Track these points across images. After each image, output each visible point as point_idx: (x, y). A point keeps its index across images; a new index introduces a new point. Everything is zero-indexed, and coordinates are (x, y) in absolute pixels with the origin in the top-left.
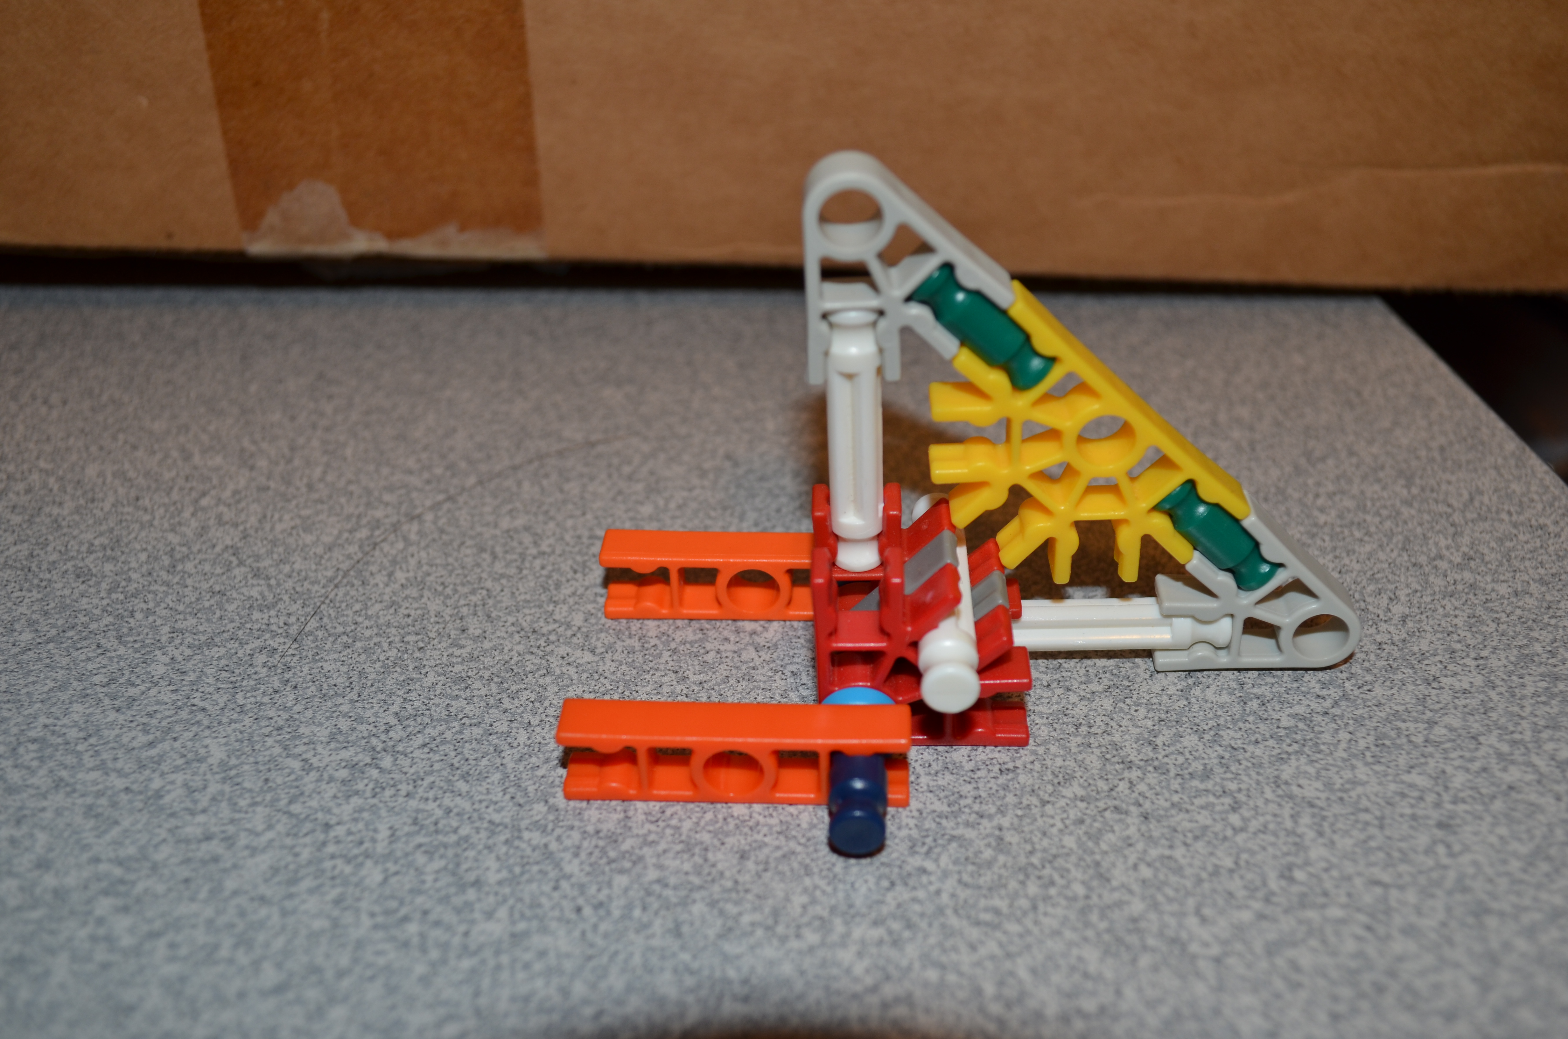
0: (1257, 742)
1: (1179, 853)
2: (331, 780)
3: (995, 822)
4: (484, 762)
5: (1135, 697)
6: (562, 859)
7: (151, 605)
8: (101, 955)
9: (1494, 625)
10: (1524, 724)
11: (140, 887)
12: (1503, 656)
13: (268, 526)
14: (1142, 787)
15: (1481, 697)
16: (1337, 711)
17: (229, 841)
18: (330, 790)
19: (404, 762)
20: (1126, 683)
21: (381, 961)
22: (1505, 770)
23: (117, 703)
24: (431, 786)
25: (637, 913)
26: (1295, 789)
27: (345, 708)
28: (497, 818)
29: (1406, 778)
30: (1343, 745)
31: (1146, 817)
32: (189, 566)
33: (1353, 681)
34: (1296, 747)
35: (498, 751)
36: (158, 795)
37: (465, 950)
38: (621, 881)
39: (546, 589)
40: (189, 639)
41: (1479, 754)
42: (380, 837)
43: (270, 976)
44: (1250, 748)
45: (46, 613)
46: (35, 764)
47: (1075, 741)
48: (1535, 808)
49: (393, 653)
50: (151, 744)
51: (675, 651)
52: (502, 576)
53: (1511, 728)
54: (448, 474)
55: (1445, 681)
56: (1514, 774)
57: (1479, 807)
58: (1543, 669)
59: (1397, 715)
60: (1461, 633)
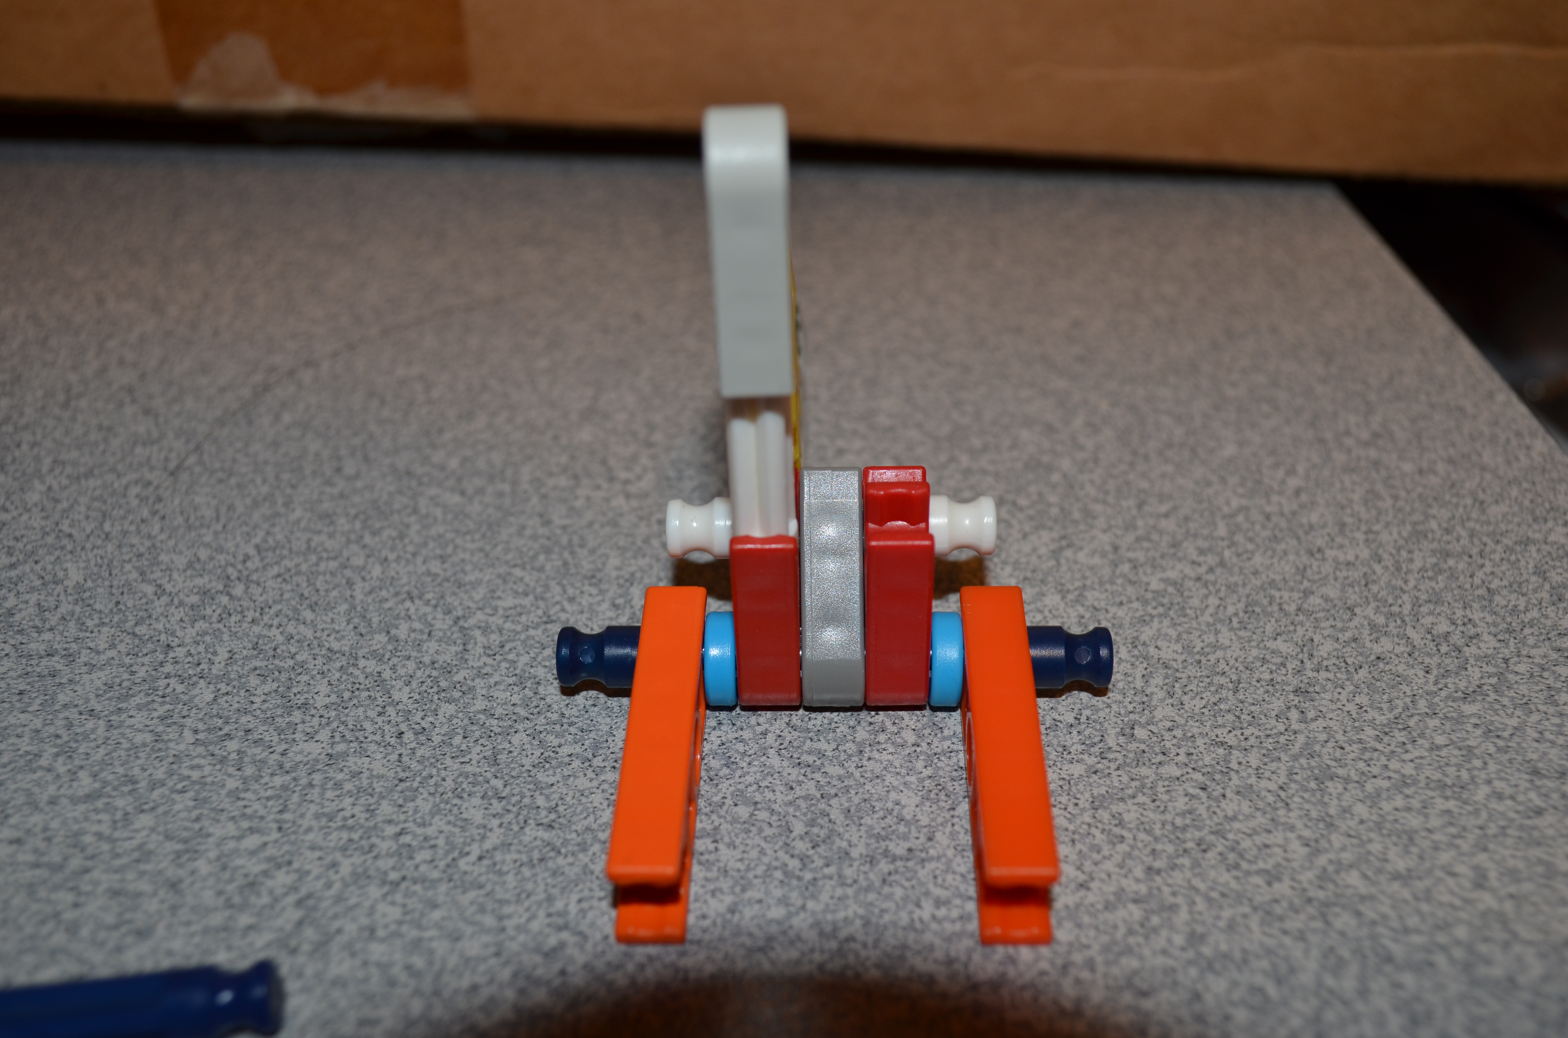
0: (1121, 603)
2: (181, 604)
4: (334, 593)
5: (1003, 555)
6: (393, 687)
9: (1391, 502)
10: (1405, 597)
12: (1395, 531)
15: (1365, 569)
16: (1211, 577)
17: (70, 658)
18: (178, 614)
19: (255, 590)
21: (195, 775)
25: (458, 740)
26: (1152, 650)
27: (208, 539)
28: (336, 646)
29: (1271, 644)
30: (1211, 610)
32: (83, 403)
33: (1233, 549)
34: (1161, 610)
35: (350, 583)
37: (280, 768)
38: (447, 709)
39: (427, 435)
40: (69, 470)
41: (1352, 624)
43: (84, 784)
44: (1113, 610)
48: (1400, 679)
49: (265, 490)
51: (544, 495)
52: (387, 420)
53: (1390, 601)
55: (1329, 553)
56: (1386, 645)
57: (1342, 676)
58: (1435, 545)
59: (1272, 583)
60: (1356, 507)
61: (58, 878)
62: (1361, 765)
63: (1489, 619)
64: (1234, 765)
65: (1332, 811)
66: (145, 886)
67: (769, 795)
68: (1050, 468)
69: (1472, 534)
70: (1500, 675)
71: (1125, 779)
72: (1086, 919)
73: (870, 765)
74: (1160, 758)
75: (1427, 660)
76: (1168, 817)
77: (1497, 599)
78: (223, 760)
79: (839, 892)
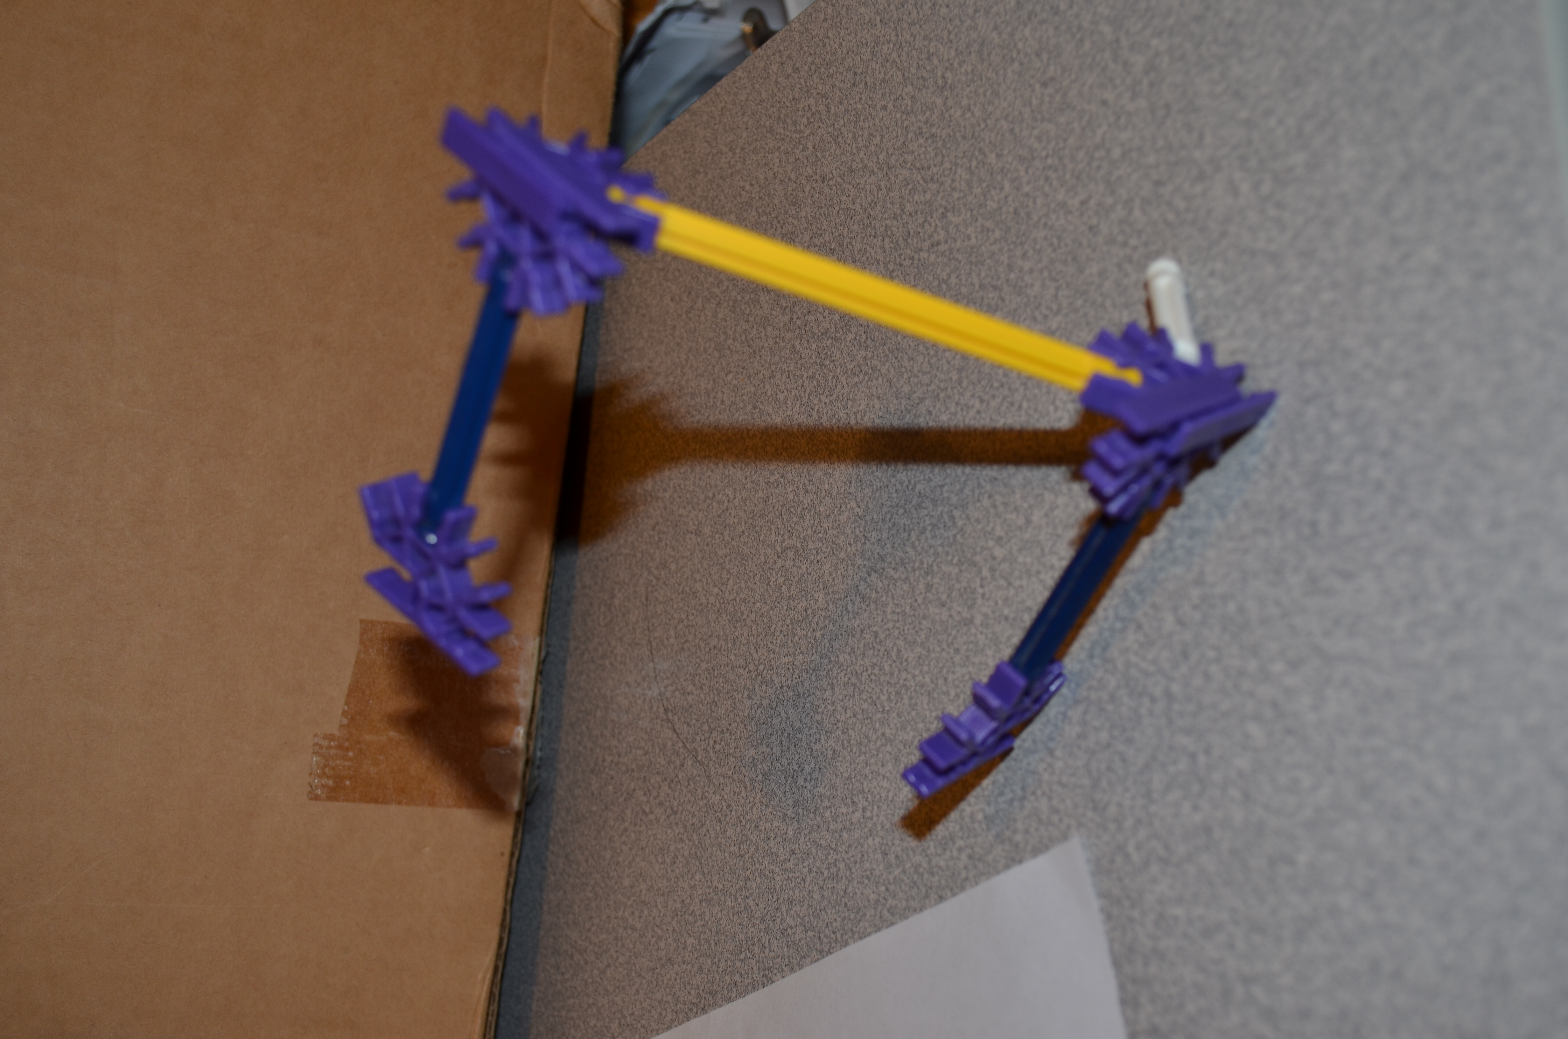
2: (766, 692)
3: (805, 379)
4: (765, 620)
6: (801, 574)
7: (690, 816)
8: (816, 774)
9: (758, 142)
10: (793, 136)
11: (795, 767)
12: (769, 141)
13: (662, 769)
14: (799, 313)
15: (782, 154)
16: (781, 222)
17: (783, 731)
18: (769, 691)
19: (762, 659)
20: (763, 320)
21: (827, 645)
22: (808, 149)
23: (728, 813)
24: (772, 643)
25: (821, 535)
27: (740, 695)
28: (785, 608)
29: (807, 194)
35: (762, 615)
37: (827, 609)
38: (811, 545)
39: (702, 610)
41: (802, 159)
42: (787, 661)
43: (828, 693)
45: (689, 871)
46: (748, 843)
47: (782, 344)
48: (822, 139)
49: (721, 680)
50: (746, 787)
51: (732, 539)
52: (695, 635)
53: (794, 143)
54: (647, 679)
55: (776, 170)
56: (810, 145)
57: (819, 163)
58: (775, 123)
59: (785, 195)
60: (759, 158)
61: (858, 684)
62: (848, 154)
63: (803, 100)
64: (845, 207)
65: (861, 166)
66: (861, 645)
67: (845, 395)
68: (735, 301)
69: (772, 106)
70: (822, 97)
71: (847, 250)
72: (888, 259)
73: (838, 356)
74: (841, 237)
75: (816, 127)
76: (860, 231)
77: (796, 96)
78: (823, 636)
79: (875, 358)
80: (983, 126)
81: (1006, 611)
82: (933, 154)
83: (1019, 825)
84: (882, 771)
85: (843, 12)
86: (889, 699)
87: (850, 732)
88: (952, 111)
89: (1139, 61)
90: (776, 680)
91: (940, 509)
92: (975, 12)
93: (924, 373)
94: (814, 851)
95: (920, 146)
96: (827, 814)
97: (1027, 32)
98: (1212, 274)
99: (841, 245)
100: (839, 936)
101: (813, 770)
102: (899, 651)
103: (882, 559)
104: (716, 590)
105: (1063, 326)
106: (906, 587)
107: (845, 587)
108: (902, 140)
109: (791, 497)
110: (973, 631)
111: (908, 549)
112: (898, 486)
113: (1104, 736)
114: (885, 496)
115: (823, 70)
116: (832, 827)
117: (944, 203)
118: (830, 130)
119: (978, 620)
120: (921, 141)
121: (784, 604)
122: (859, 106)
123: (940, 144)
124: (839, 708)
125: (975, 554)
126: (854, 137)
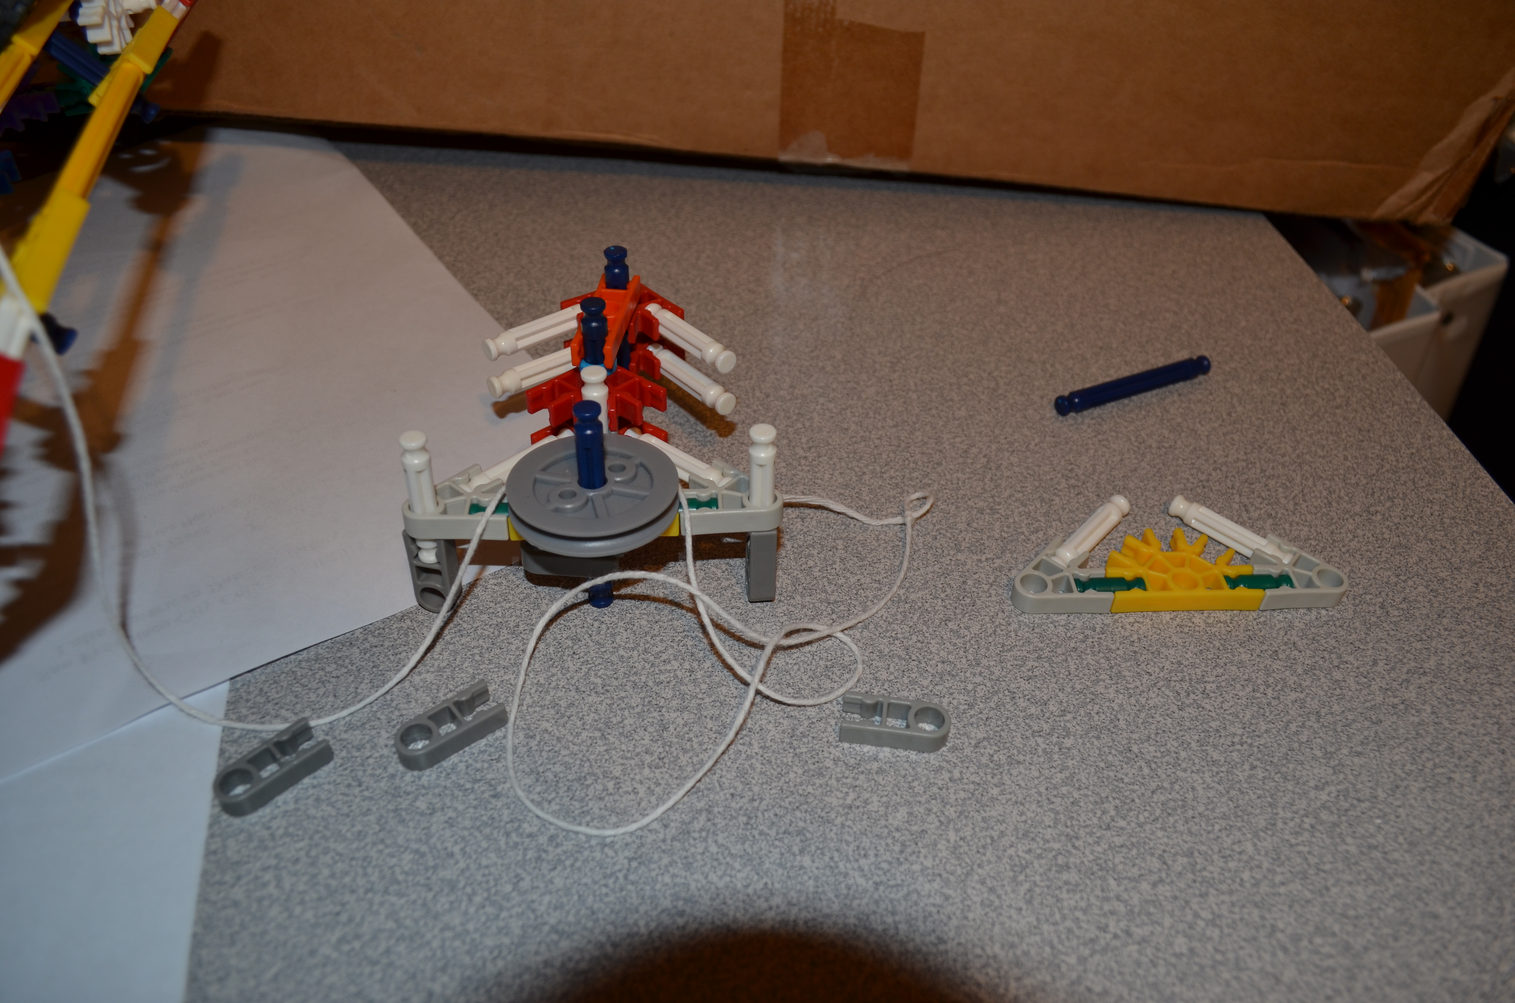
1: (1192, 406)
6: (978, 395)
8: (828, 414)
11: (831, 395)
15: (1298, 366)
17: (858, 383)
18: (887, 369)
19: (910, 362)
21: (927, 420)
29: (1270, 389)
31: (1180, 395)
33: (1252, 358)
35: (943, 360)
36: (823, 368)
37: (954, 419)
38: (1001, 402)
43: (890, 422)
45: (745, 304)
48: (1314, 402)
50: (812, 351)
51: (998, 332)
52: (922, 302)
53: (1308, 377)
54: (884, 261)
55: (1285, 361)
57: (1296, 400)
58: (1321, 359)
59: (1267, 370)
60: (1292, 345)
61: (900, 449)
62: (1306, 426)
63: (1342, 384)
64: (1265, 425)
65: (1298, 439)
69: (1334, 356)
70: (1347, 401)
75: (1323, 396)
77: (1344, 378)
78: (933, 416)
80: (1343, 550)
81: (970, 582)
82: (1316, 504)
83: (808, 599)
84: (836, 473)
85: (1415, 419)
86: (891, 478)
87: (863, 444)
88: (1351, 521)
89: (1411, 694)
90: (896, 376)
91: (1042, 519)
92: (1431, 540)
93: (1145, 501)
94: (770, 414)
95: (1321, 492)
96: (799, 425)
97: (1421, 589)
98: (1253, 767)
99: (1235, 422)
100: (709, 439)
101: (830, 411)
102: (929, 485)
103: (998, 467)
104: (957, 319)
105: (1197, 629)
106: (979, 490)
107: (973, 434)
108: (1323, 475)
109: (1037, 383)
110: (952, 553)
111: (1008, 491)
112: (1056, 480)
113: (883, 675)
114: (1046, 469)
115: (1367, 401)
116: (790, 429)
117: (1279, 515)
118: (1323, 410)
119: (960, 556)
120: (1325, 493)
121: (954, 380)
122: (1344, 435)
123: (1324, 510)
124: (880, 433)
125: (1011, 553)
126: (1319, 432)
